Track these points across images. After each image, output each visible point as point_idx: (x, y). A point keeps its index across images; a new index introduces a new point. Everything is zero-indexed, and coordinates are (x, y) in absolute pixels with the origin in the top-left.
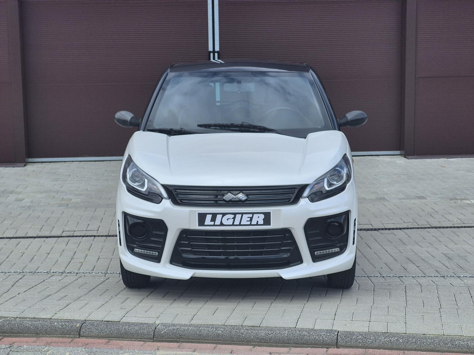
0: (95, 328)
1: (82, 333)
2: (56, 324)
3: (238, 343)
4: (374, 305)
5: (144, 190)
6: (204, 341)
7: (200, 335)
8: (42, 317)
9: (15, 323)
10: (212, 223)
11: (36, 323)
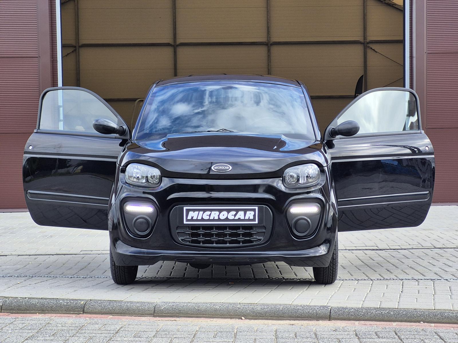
0: (98, 305)
1: (85, 309)
2: (61, 301)
4: (370, 293)
6: (202, 316)
8: (49, 298)
11: (43, 301)
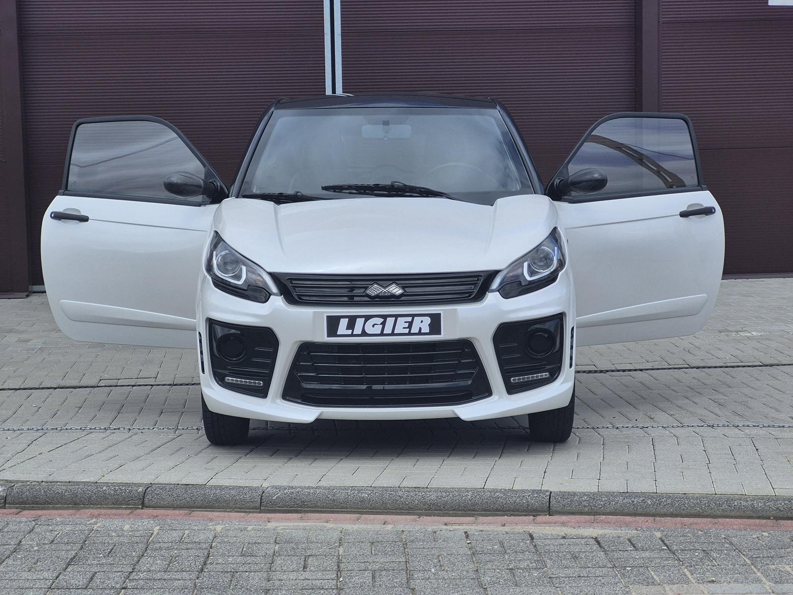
0: (167, 493)
1: (146, 501)
2: (105, 488)
3: (393, 511)
4: (605, 461)
5: (240, 283)
6: (340, 510)
7: (334, 500)
8: (83, 481)
9: (40, 488)
10: (349, 332)
11: (74, 487)
